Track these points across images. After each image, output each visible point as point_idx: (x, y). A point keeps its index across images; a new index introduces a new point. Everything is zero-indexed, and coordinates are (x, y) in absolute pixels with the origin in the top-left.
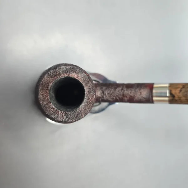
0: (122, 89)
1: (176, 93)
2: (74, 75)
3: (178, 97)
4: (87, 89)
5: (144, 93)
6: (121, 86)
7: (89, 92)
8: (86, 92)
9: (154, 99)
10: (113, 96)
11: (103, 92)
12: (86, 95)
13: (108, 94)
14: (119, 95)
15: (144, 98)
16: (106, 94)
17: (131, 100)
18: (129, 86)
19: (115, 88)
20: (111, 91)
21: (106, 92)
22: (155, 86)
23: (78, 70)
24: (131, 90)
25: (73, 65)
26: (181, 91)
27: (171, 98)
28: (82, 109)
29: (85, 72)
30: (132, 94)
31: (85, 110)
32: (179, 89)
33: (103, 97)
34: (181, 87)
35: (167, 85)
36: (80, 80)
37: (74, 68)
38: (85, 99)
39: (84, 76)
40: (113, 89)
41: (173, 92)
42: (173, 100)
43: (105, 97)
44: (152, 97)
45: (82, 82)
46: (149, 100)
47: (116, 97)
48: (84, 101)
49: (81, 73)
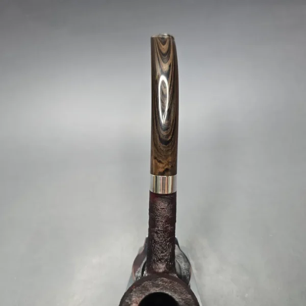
0: (157, 233)
1: (163, 168)
3: (168, 164)
4: (154, 288)
5: (162, 205)
6: (152, 233)
7: (158, 286)
8: (157, 290)
9: (170, 192)
10: (166, 245)
11: (160, 260)
12: (162, 291)
13: (162, 252)
14: (164, 237)
15: (168, 205)
16: (162, 256)
17: (172, 221)
19: (155, 242)
20: (159, 249)
21: (160, 255)
22: (153, 192)
23: (127, 301)
24: (158, 221)
26: (160, 162)
27: (169, 173)
28: (180, 297)
30: (164, 220)
31: (182, 293)
32: (158, 164)
33: (166, 260)
34: (155, 160)
35: (153, 176)
36: (141, 299)
38: (167, 293)
39: (135, 292)
40: (156, 246)
41: (161, 170)
42: (171, 170)
43: (166, 258)
44: (167, 195)
45: (144, 296)
46: (172, 199)
47: (168, 242)
48: (170, 294)
49: (131, 297)
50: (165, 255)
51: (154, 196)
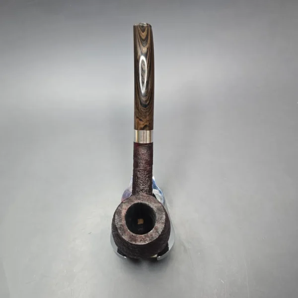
0: (139, 171)
1: (143, 124)
2: (124, 212)
3: (147, 122)
4: (137, 200)
5: (143, 151)
6: (136, 172)
7: (139, 199)
8: (139, 201)
9: (148, 142)
10: (146, 180)
11: (142, 190)
14: (144, 174)
15: (147, 151)
17: (150, 163)
18: (136, 165)
19: (138, 178)
20: (141, 183)
21: (142, 187)
22: (136, 141)
24: (140, 163)
25: (115, 213)
26: (141, 120)
27: (147, 128)
28: (154, 205)
29: (122, 203)
30: (144, 162)
32: (140, 122)
33: (146, 191)
34: (138, 119)
35: (136, 131)
36: (128, 207)
37: (118, 212)
39: (125, 203)
40: (139, 181)
41: (142, 126)
42: (150, 126)
43: (146, 189)
44: (146, 144)
46: (150, 147)
47: (147, 178)
49: (122, 206)
50: (145, 187)
51: (137, 145)
